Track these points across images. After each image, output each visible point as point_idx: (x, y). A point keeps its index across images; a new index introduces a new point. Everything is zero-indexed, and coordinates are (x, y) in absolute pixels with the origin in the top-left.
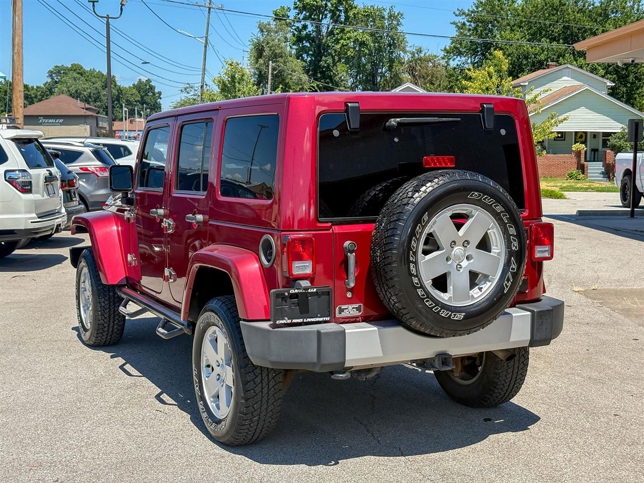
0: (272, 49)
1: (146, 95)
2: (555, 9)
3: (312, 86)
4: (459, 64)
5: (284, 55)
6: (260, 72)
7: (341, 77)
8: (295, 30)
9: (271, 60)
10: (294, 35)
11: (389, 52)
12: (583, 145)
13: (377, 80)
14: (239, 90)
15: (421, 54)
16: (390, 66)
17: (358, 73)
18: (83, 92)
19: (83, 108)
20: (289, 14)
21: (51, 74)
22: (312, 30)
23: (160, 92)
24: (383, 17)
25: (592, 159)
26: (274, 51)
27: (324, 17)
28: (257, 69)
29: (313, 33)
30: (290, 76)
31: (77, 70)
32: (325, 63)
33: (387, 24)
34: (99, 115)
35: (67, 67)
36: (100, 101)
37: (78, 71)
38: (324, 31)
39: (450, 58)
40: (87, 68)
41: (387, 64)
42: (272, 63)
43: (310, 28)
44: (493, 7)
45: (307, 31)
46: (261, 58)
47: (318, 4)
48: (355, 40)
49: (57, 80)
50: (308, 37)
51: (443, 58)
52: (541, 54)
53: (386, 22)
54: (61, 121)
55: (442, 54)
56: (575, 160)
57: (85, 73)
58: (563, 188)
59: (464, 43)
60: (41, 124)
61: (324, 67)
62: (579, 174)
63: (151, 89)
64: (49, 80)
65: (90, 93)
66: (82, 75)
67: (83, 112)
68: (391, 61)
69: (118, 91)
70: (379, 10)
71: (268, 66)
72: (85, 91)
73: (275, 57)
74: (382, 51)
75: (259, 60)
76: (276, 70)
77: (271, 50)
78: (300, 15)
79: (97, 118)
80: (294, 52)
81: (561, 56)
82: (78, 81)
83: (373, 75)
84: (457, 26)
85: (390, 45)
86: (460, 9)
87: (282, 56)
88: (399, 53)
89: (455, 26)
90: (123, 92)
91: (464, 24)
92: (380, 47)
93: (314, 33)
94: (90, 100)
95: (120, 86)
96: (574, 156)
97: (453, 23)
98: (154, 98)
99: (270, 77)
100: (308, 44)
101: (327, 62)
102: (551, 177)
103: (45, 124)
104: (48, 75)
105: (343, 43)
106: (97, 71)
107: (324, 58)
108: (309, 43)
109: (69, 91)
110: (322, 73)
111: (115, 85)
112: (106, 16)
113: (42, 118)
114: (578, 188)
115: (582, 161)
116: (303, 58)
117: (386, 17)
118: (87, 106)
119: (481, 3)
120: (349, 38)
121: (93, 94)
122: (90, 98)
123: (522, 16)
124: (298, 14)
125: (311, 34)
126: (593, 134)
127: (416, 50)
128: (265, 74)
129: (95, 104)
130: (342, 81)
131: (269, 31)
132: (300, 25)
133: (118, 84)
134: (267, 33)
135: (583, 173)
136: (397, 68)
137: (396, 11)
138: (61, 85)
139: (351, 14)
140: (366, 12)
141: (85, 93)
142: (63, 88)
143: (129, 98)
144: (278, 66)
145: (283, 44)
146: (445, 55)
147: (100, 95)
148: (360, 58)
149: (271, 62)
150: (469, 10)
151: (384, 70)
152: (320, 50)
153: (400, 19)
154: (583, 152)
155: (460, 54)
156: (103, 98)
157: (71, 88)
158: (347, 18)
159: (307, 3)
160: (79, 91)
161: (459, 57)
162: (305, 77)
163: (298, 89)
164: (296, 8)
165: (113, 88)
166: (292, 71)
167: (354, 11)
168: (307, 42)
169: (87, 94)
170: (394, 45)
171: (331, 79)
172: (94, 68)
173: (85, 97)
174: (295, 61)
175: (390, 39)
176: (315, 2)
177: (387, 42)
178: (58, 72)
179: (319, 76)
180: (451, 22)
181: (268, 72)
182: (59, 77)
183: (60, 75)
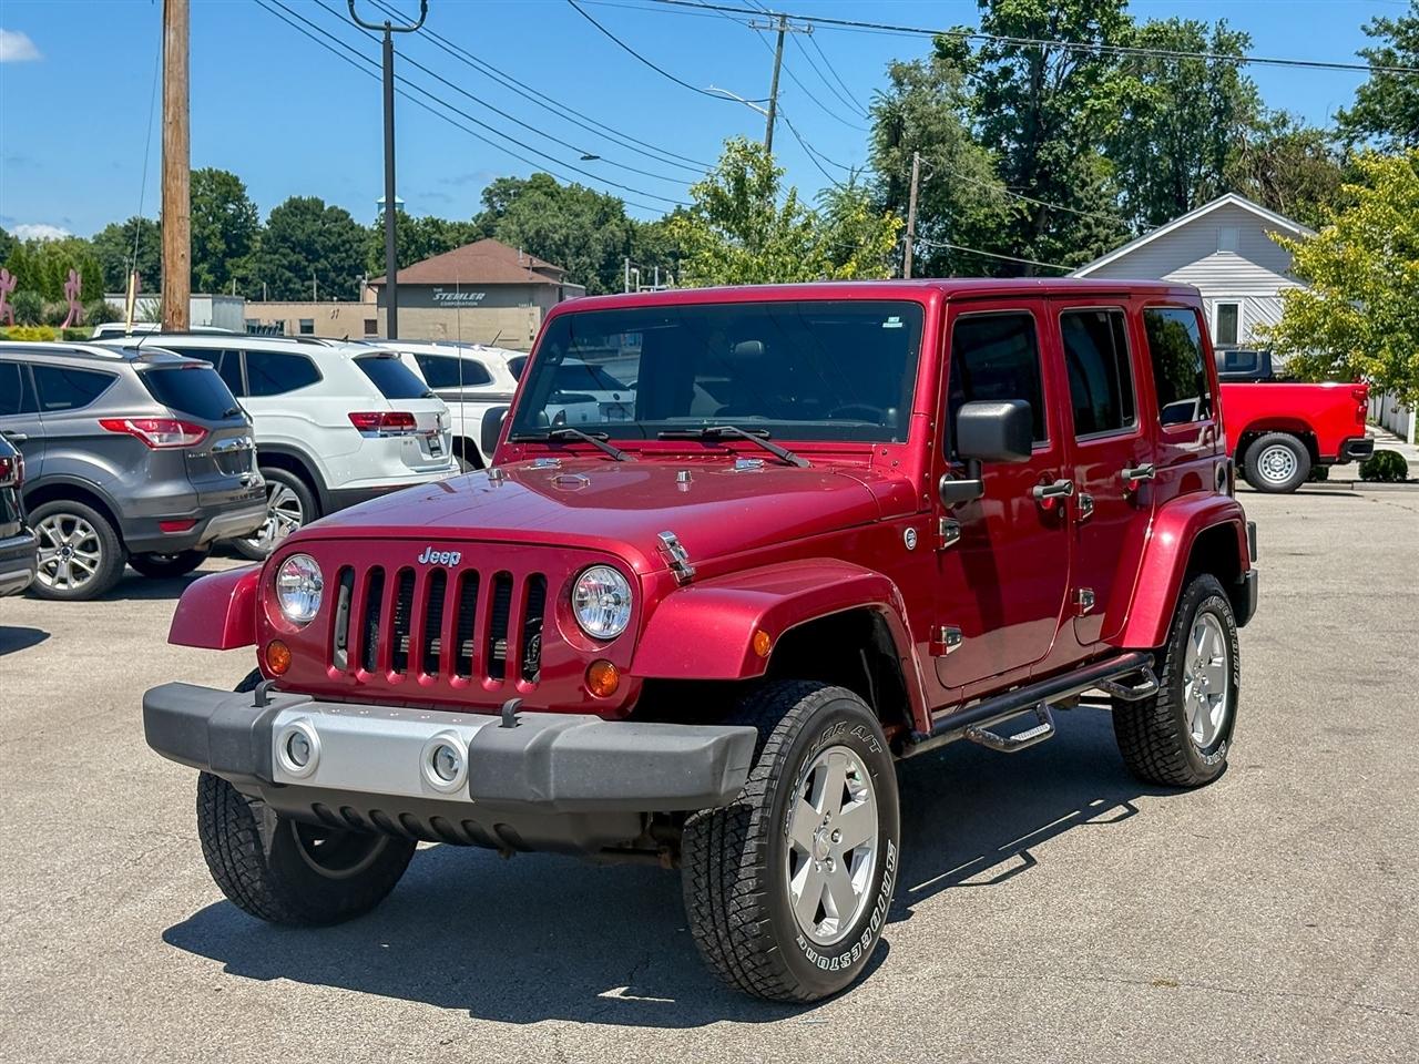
0: (922, 123)
3: (1018, 210)
4: (1377, 150)
5: (948, 137)
6: (894, 177)
7: (1099, 188)
8: (984, 79)
9: (916, 150)
10: (980, 90)
11: (1216, 127)
13: (1187, 194)
15: (1285, 129)
16: (1217, 160)
17: (1141, 178)
18: (551, 235)
19: (528, 268)
20: (970, 43)
21: (489, 196)
22: (1021, 78)
24: (1202, 47)
26: (925, 127)
28: (888, 170)
29: (1024, 84)
30: (961, 187)
31: (543, 185)
32: (1050, 154)
33: (1210, 63)
34: (564, 284)
35: (523, 182)
36: (589, 255)
37: (545, 189)
38: (1051, 79)
39: (1355, 137)
40: (564, 183)
41: (1211, 156)
42: (921, 155)
43: (1018, 74)
45: (1011, 81)
46: (896, 144)
47: (1035, 16)
48: (1123, 97)
49: (501, 209)
50: (1012, 96)
53: (1208, 56)
54: (480, 296)
55: (1335, 126)
57: (559, 193)
59: (1390, 103)
60: (437, 305)
61: (1046, 162)
64: (485, 209)
65: (568, 235)
66: (551, 196)
67: (528, 277)
68: (1221, 149)
69: (627, 231)
70: (1190, 27)
71: (910, 163)
72: (556, 232)
73: (928, 141)
74: (1199, 127)
75: (891, 150)
76: (929, 174)
77: (919, 126)
78: (996, 44)
79: (561, 289)
80: (977, 129)
82: (542, 212)
83: (1177, 183)
84: (1373, 60)
85: (1218, 112)
86: (1380, 18)
87: (944, 138)
88: (1240, 129)
89: (1368, 60)
90: (638, 234)
91: (1390, 55)
92: (1195, 116)
93: (1026, 86)
94: (567, 251)
95: (631, 221)
97: (1364, 54)
99: (914, 190)
100: (1012, 112)
101: (1055, 151)
103: (446, 304)
104: (482, 198)
105: (1093, 105)
106: (585, 189)
107: (1047, 143)
108: (1017, 108)
109: (522, 232)
110: (1043, 177)
111: (623, 219)
112: (383, 25)
113: (441, 290)
116: (998, 143)
117: (1209, 44)
118: (538, 263)
120: (1108, 95)
121: (574, 239)
122: (568, 247)
124: (992, 42)
125: (1018, 87)
127: (1272, 120)
128: (905, 182)
129: (577, 261)
130: (1103, 196)
131: (916, 83)
132: (995, 68)
133: (629, 215)
134: (911, 88)
137: (1232, 29)
138: (507, 219)
140: (1154, 31)
141: (556, 237)
142: (511, 226)
143: (650, 247)
144: (935, 163)
145: (950, 114)
146: (1342, 127)
147: (589, 241)
148: (1144, 143)
149: (917, 153)
150: (1401, 21)
151: (1203, 171)
152: (1039, 124)
153: (1241, 49)
155: (1379, 126)
156: (594, 247)
157: (526, 226)
159: (1009, 15)
160: (543, 232)
161: (1376, 133)
162: (998, 189)
163: (982, 217)
164: (985, 29)
165: (617, 226)
166: (967, 174)
167: (1124, 31)
168: (1009, 107)
169: (560, 240)
170: (1228, 109)
171: (1065, 193)
172: (578, 184)
173: (557, 246)
174: (977, 151)
175: (1218, 97)
176: (1025, 12)
177: (1212, 105)
178: (504, 193)
179: (1034, 184)
180: (1360, 51)
181: (911, 178)
182: (505, 203)
183: (507, 198)
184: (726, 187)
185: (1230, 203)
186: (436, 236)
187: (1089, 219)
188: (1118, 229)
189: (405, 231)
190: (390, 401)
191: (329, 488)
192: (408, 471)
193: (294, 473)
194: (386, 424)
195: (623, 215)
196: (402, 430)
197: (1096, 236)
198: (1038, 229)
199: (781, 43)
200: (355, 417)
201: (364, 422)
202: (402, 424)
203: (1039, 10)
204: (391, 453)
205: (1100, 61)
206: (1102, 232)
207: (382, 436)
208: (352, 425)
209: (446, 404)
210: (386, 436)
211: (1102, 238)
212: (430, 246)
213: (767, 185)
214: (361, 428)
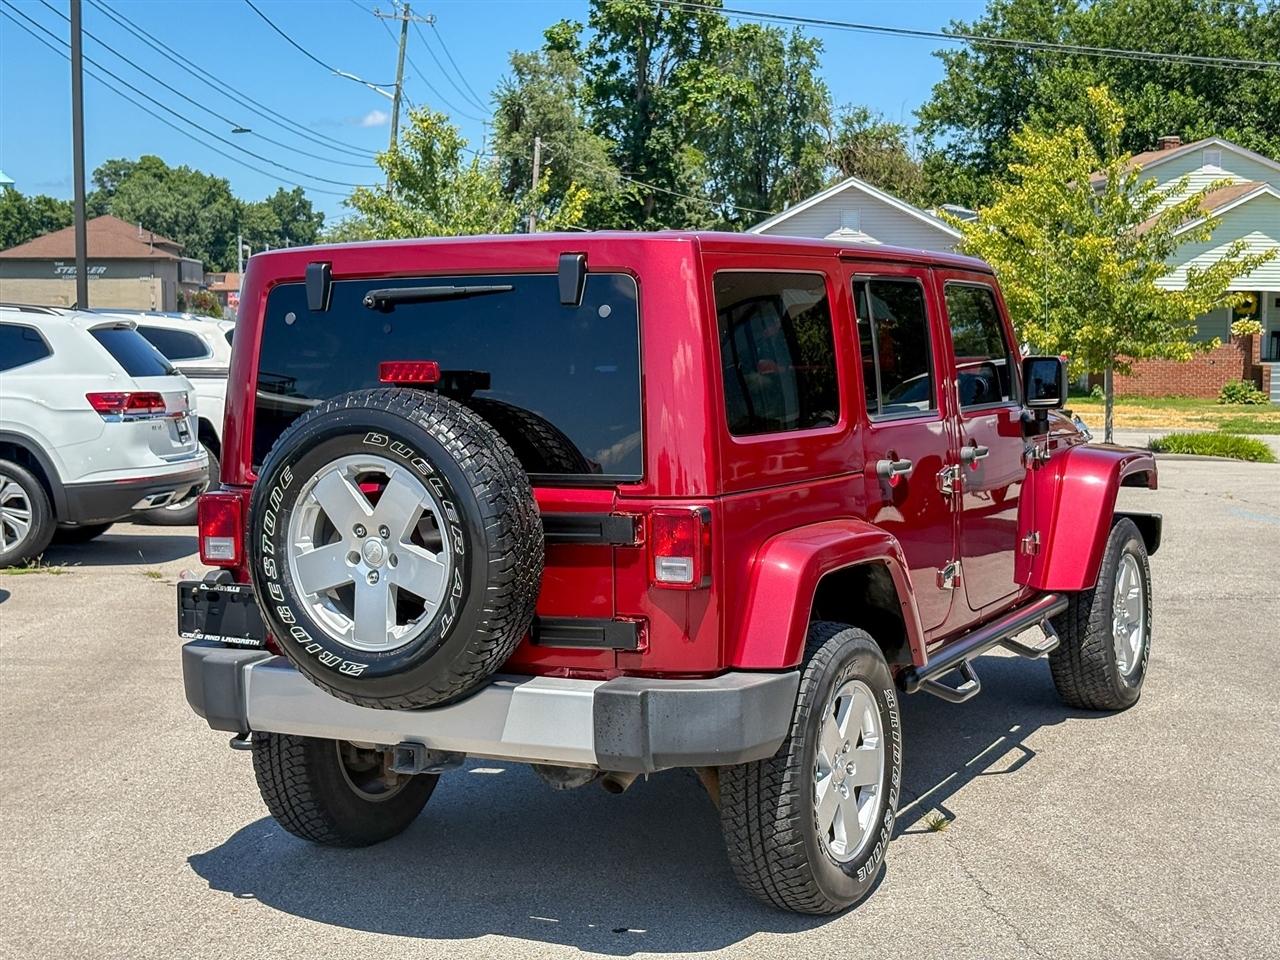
0: (541, 111)
1: (295, 219)
2: (1173, 19)
3: (629, 193)
4: (953, 143)
5: (565, 125)
6: (516, 161)
7: (690, 177)
8: (593, 71)
9: (538, 136)
10: (589, 82)
11: (792, 123)
12: (1257, 323)
13: (766, 183)
14: (445, 185)
15: (866, 124)
16: (794, 153)
17: (727, 168)
18: (161, 213)
19: (149, 244)
20: (578, 37)
21: (100, 177)
22: (628, 72)
23: (322, 213)
24: (781, 51)
25: (1274, 355)
26: (545, 114)
27: (655, 44)
28: (509, 154)
29: (631, 78)
30: (578, 171)
32: (658, 142)
33: (787, 64)
34: (184, 258)
35: (133, 164)
36: (197, 232)
37: (155, 170)
38: (655, 73)
39: (934, 131)
40: (173, 165)
41: (789, 149)
42: (542, 141)
43: (625, 68)
44: (1031, 17)
45: (619, 75)
46: (517, 130)
47: (643, 14)
48: (723, 93)
49: (112, 189)
50: (619, 89)
51: (919, 131)
52: (1143, 118)
53: (786, 58)
54: (102, 270)
55: (916, 122)
56: (1238, 356)
57: (168, 174)
58: (1227, 426)
59: (965, 97)
60: (59, 276)
61: (654, 151)
62: (1251, 391)
63: (304, 207)
64: (96, 189)
65: (178, 213)
66: (160, 177)
67: (148, 252)
68: (798, 143)
69: (234, 210)
70: (770, 34)
71: (532, 148)
72: (166, 210)
73: (547, 127)
74: (776, 122)
75: (514, 135)
76: (550, 158)
77: (539, 113)
78: (603, 41)
79: (179, 264)
80: (588, 118)
81: (1189, 123)
82: (152, 192)
83: (758, 173)
84: (947, 60)
85: (793, 109)
86: (957, 22)
87: (562, 125)
88: (813, 125)
89: (942, 60)
90: (244, 213)
91: (965, 54)
92: (774, 113)
93: (633, 80)
94: (177, 229)
95: (238, 201)
96: (1235, 347)
97: (939, 54)
98: (310, 226)
99: (536, 173)
100: (619, 104)
101: (661, 141)
102: (1183, 396)
103: (67, 276)
104: (94, 178)
105: (697, 99)
106: (193, 171)
107: (654, 132)
108: (623, 100)
109: (134, 210)
110: (651, 163)
111: (229, 199)
113: (62, 264)
114: (1262, 425)
115: (1256, 361)
116: (608, 132)
117: (786, 48)
118: (157, 239)
119: (1004, 8)
120: (709, 89)
121: (183, 218)
122: (178, 226)
123: (1099, 34)
124: (600, 38)
125: (624, 81)
126: (1275, 297)
127: (855, 115)
128: (526, 165)
129: (187, 238)
130: (693, 183)
131: (535, 72)
132: (603, 62)
133: (235, 195)
134: (530, 77)
135: (1260, 388)
136: (810, 158)
137: (807, 37)
138: (118, 198)
139: (713, 36)
140: (746, 31)
141: (167, 215)
142: (122, 205)
143: (255, 226)
144: (555, 148)
145: (565, 103)
146: (924, 123)
147: (197, 219)
148: (730, 136)
149: (538, 139)
150: (975, 25)
151: (780, 162)
152: (646, 114)
153: (815, 52)
154: (1256, 339)
155: (956, 120)
156: (202, 225)
157: (137, 205)
158: (706, 46)
159: (618, 12)
160: (154, 211)
161: (953, 127)
162: (613, 174)
163: (598, 200)
164: (594, 24)
165: (224, 205)
166: (585, 159)
167: (721, 30)
168: (617, 98)
169: (170, 218)
170: (804, 108)
171: (671, 177)
172: (186, 166)
173: (168, 224)
174: (592, 139)
175: (794, 96)
176: (634, 10)
177: (788, 102)
178: (114, 174)
179: (644, 170)
180: (935, 52)
181: (533, 162)
182: (115, 183)
183: (117, 178)
184: (412, 156)
185: (852, 187)
186: (48, 213)
187: (682, 205)
188: (707, 214)
189: (18, 208)
190: (135, 378)
191: (64, 482)
192: (155, 460)
193: (21, 465)
194: (132, 405)
195: (229, 196)
196: (150, 412)
197: (689, 220)
198: (647, 212)
199: (405, 30)
200: (93, 398)
201: (104, 403)
202: (149, 406)
203: (647, 9)
204: (138, 440)
205: (700, 59)
206: (695, 217)
207: (125, 420)
208: (92, 408)
209: (191, 380)
210: (131, 420)
211: (694, 222)
212: (43, 223)
213: (451, 157)
214: (101, 412)
